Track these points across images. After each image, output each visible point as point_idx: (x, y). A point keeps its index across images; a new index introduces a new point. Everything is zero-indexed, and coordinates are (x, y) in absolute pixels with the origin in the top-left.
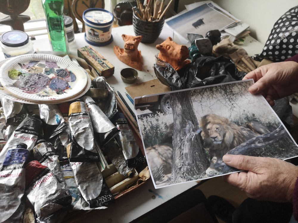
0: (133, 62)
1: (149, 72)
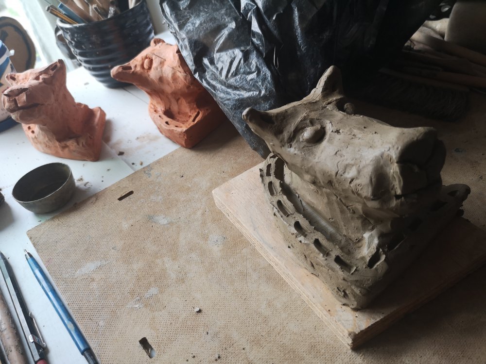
1: (124, 157)
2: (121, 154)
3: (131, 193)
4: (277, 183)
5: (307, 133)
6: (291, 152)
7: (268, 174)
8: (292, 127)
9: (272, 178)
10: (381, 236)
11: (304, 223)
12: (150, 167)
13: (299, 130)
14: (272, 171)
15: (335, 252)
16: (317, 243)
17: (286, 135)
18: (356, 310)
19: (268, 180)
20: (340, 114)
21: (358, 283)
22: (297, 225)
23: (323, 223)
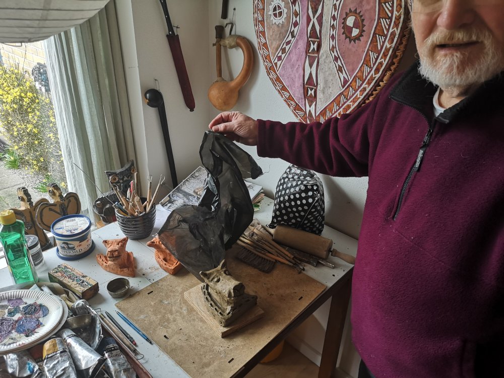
0: (122, 270)
1: (145, 276)
2: (144, 275)
3: (152, 292)
4: (206, 291)
5: (215, 280)
6: (211, 284)
7: (204, 289)
8: (212, 277)
9: (205, 290)
10: (232, 307)
11: (213, 304)
12: (157, 282)
13: (213, 278)
14: (205, 288)
15: (220, 311)
16: (216, 309)
17: (210, 279)
18: (224, 327)
19: (203, 290)
20: (224, 275)
21: (224, 319)
22: (211, 304)
23: (219, 304)
